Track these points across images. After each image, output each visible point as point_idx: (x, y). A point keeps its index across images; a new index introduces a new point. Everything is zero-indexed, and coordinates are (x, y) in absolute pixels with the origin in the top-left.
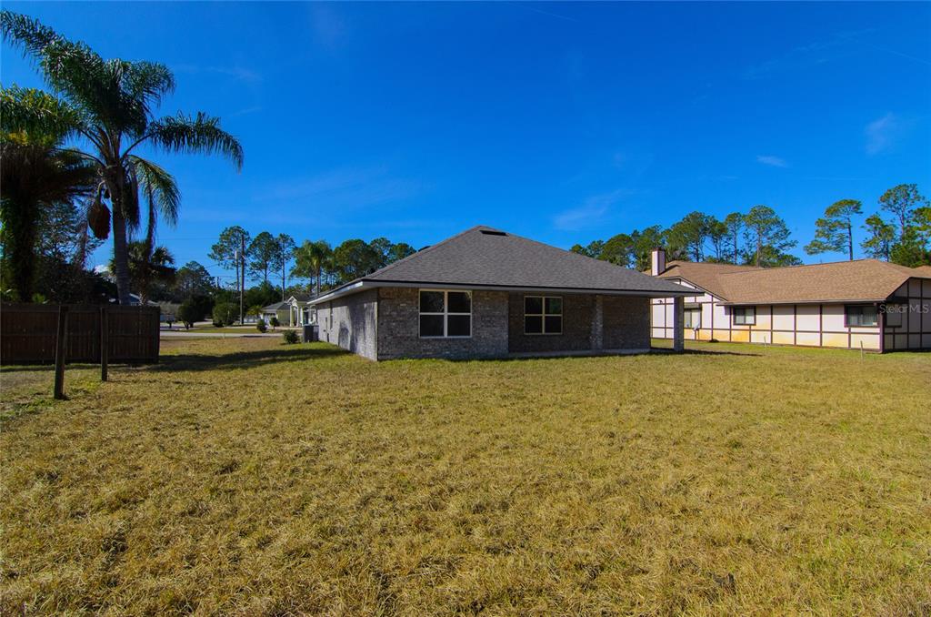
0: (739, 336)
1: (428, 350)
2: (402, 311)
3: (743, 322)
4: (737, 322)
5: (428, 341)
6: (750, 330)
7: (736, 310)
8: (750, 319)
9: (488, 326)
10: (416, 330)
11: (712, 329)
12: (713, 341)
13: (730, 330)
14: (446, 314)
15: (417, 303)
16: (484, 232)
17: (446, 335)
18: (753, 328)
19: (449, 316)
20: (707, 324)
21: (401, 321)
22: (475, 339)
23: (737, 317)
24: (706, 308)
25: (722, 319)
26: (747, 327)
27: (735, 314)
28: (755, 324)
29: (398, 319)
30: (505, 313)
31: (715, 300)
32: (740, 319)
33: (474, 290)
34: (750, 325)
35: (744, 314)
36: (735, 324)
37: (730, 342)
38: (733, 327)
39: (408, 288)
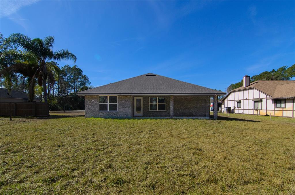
0: (278, 113)
1: (102, 115)
2: (92, 102)
3: (280, 107)
4: (277, 107)
5: (101, 112)
6: (283, 111)
7: (277, 101)
8: (283, 105)
9: (123, 108)
10: (98, 108)
11: (266, 110)
12: (267, 115)
13: (274, 110)
14: (108, 103)
15: (98, 100)
16: (147, 75)
17: (108, 110)
18: (284, 109)
19: (109, 104)
20: (264, 108)
21: (93, 106)
22: (118, 112)
23: (277, 105)
24: (264, 100)
25: (271, 105)
26: (282, 109)
27: (276, 103)
28: (285, 108)
29: (91, 105)
30: (130, 103)
31: (268, 97)
32: (278, 105)
33: (118, 95)
34: (283, 108)
35: (280, 103)
36: (276, 108)
37: (274, 116)
38: (276, 109)
39: (94, 95)
